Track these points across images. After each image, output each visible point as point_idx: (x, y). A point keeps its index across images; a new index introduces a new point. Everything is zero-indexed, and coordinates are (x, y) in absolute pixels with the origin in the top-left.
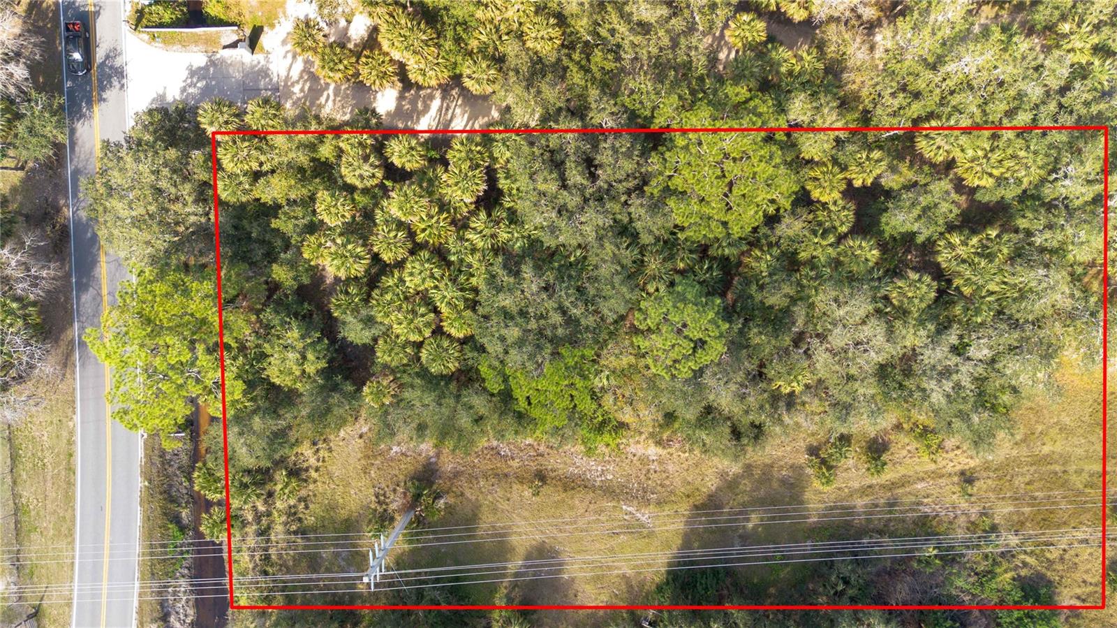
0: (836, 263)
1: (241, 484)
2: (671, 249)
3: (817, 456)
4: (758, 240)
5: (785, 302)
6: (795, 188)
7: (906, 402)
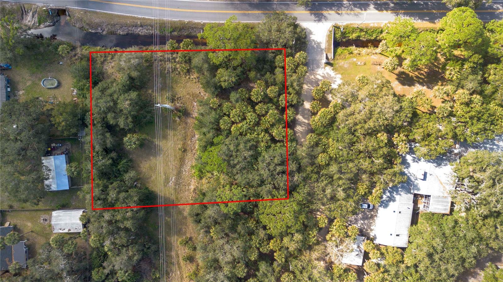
0: (250, 247)
1: (186, 56)
2: (257, 196)
3: (189, 240)
4: (259, 223)
5: (239, 231)
6: (273, 235)
7: (206, 268)
